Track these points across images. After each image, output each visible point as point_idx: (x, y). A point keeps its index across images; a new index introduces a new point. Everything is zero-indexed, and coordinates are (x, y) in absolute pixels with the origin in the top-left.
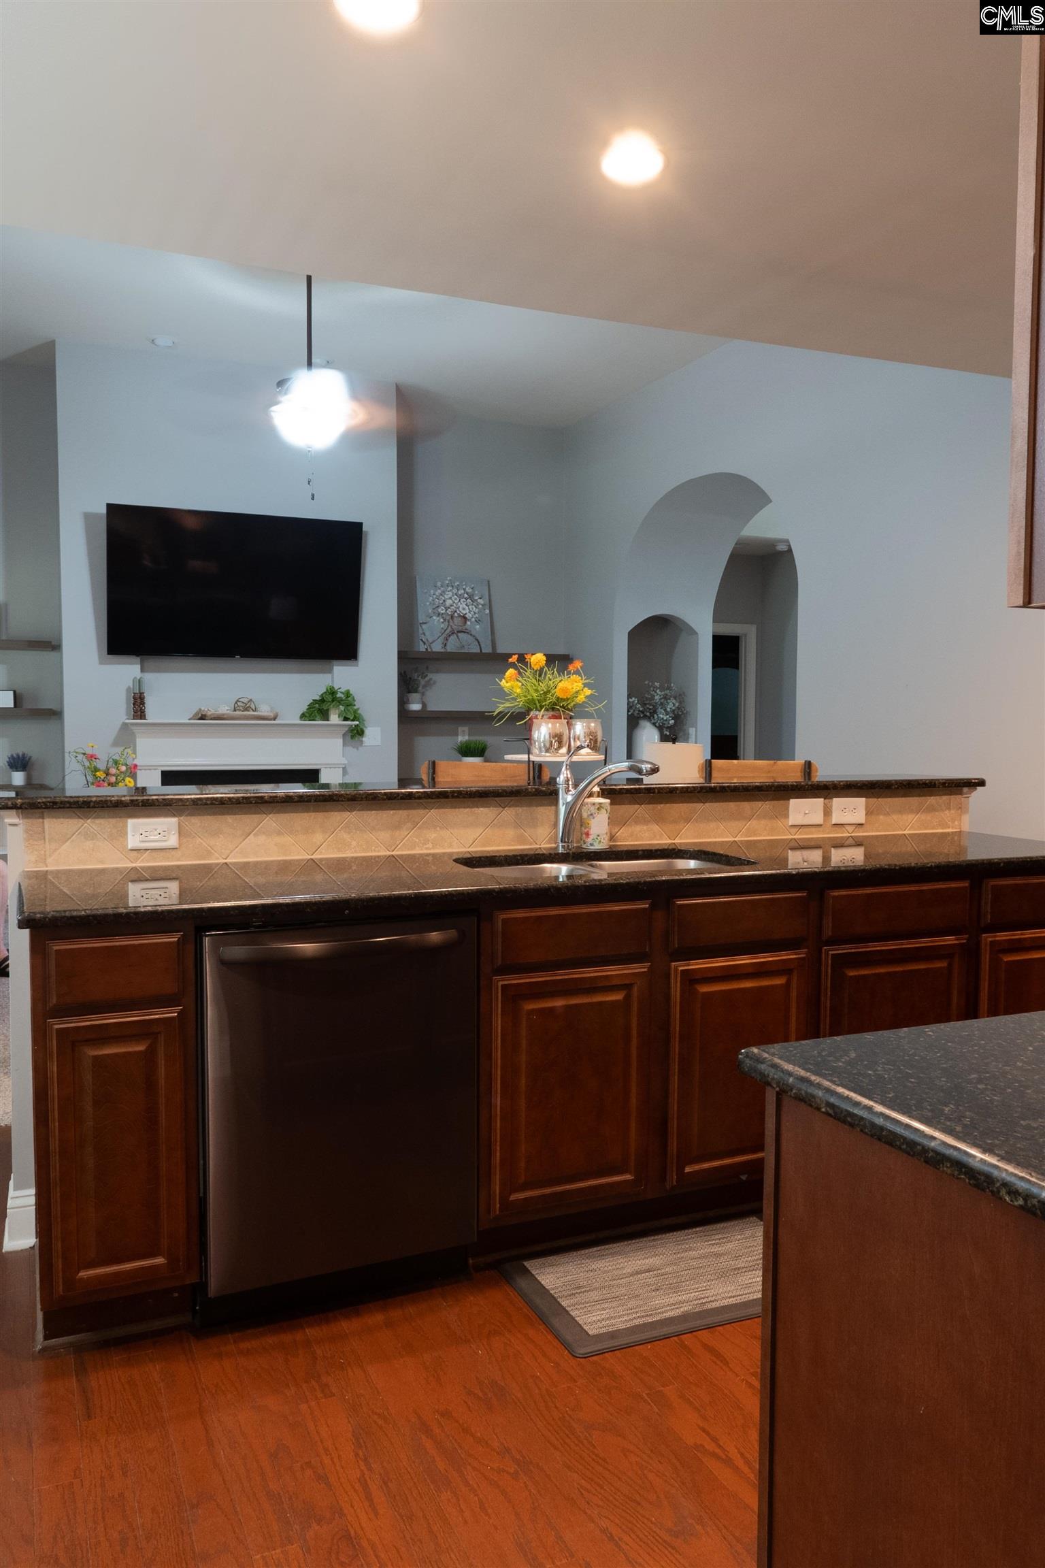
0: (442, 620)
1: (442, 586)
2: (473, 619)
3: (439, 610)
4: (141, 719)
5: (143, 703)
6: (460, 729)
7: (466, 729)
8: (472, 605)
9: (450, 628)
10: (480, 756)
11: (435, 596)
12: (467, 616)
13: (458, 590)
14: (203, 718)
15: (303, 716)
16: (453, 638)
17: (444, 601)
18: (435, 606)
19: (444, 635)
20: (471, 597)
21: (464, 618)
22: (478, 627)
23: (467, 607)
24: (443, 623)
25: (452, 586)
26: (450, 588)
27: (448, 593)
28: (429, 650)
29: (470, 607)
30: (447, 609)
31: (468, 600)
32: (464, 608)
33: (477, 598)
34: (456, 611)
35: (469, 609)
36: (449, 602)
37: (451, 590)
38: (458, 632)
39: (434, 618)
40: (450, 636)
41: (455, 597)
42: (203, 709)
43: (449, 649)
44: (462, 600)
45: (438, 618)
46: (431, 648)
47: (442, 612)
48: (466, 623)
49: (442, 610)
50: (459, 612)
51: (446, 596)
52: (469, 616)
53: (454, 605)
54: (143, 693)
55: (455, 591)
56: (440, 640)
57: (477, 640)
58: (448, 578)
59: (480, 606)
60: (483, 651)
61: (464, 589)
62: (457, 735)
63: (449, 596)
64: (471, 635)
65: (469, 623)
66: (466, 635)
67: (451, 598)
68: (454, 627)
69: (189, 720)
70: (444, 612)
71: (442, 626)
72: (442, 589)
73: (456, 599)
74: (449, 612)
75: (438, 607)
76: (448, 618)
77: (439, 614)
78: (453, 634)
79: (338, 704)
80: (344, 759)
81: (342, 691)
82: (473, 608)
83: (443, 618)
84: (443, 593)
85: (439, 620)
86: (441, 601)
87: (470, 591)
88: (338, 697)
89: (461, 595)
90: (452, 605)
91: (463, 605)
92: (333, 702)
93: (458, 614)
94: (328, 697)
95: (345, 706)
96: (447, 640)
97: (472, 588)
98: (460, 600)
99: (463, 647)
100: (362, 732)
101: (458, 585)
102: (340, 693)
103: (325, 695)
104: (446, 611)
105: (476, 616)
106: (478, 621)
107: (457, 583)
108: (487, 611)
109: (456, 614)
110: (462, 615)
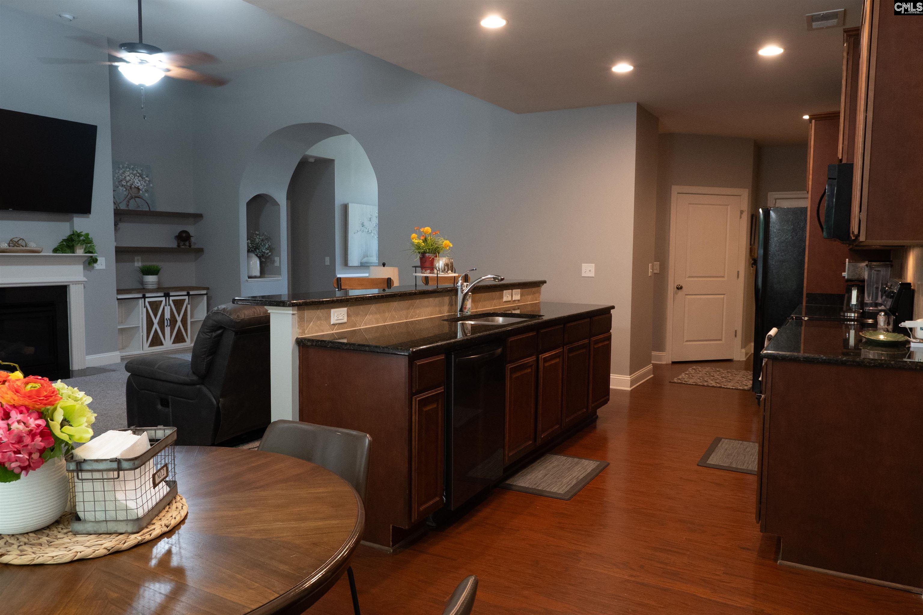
0: (124, 189)
1: (123, 168)
2: (144, 190)
3: (123, 183)
6: (136, 258)
7: (139, 258)
8: (142, 181)
9: (130, 194)
10: (156, 275)
11: (119, 174)
12: (140, 188)
13: (133, 171)
15: (56, 250)
16: (132, 201)
17: (125, 177)
18: (119, 180)
19: (127, 199)
20: (141, 176)
21: (138, 189)
22: (147, 195)
23: (139, 182)
24: (125, 191)
25: (129, 168)
26: (128, 169)
27: (127, 172)
28: (118, 208)
30: (127, 182)
31: (140, 178)
32: (137, 182)
33: (144, 176)
34: (133, 184)
36: (128, 178)
37: (128, 171)
38: (135, 197)
39: (120, 187)
40: (130, 199)
41: (132, 175)
43: (131, 208)
44: (136, 177)
45: (122, 188)
47: (124, 184)
48: (139, 192)
49: (124, 183)
50: (134, 185)
51: (126, 174)
52: (141, 187)
53: (132, 180)
55: (131, 171)
56: (125, 202)
57: (147, 203)
58: (127, 163)
59: (147, 182)
61: (137, 171)
62: (134, 262)
63: (128, 174)
65: (141, 192)
66: (140, 199)
67: (129, 176)
68: (132, 194)
71: (125, 193)
72: (123, 170)
73: (132, 177)
74: (129, 184)
75: (122, 181)
76: (128, 188)
77: (122, 186)
78: (132, 198)
79: (83, 242)
80: (85, 278)
81: (83, 234)
82: (143, 183)
83: (125, 188)
84: (124, 172)
85: (123, 189)
86: (123, 178)
87: (140, 172)
88: (82, 238)
89: (135, 174)
90: (130, 180)
91: (136, 181)
92: (80, 241)
93: (134, 186)
94: (75, 238)
95: (89, 244)
96: (129, 202)
97: (142, 170)
98: (135, 177)
99: (139, 206)
100: (95, 261)
101: (133, 168)
102: (82, 235)
103: (73, 236)
104: (127, 183)
105: (144, 188)
106: (146, 191)
107: (132, 167)
108: (151, 185)
109: (133, 186)
110: (137, 187)
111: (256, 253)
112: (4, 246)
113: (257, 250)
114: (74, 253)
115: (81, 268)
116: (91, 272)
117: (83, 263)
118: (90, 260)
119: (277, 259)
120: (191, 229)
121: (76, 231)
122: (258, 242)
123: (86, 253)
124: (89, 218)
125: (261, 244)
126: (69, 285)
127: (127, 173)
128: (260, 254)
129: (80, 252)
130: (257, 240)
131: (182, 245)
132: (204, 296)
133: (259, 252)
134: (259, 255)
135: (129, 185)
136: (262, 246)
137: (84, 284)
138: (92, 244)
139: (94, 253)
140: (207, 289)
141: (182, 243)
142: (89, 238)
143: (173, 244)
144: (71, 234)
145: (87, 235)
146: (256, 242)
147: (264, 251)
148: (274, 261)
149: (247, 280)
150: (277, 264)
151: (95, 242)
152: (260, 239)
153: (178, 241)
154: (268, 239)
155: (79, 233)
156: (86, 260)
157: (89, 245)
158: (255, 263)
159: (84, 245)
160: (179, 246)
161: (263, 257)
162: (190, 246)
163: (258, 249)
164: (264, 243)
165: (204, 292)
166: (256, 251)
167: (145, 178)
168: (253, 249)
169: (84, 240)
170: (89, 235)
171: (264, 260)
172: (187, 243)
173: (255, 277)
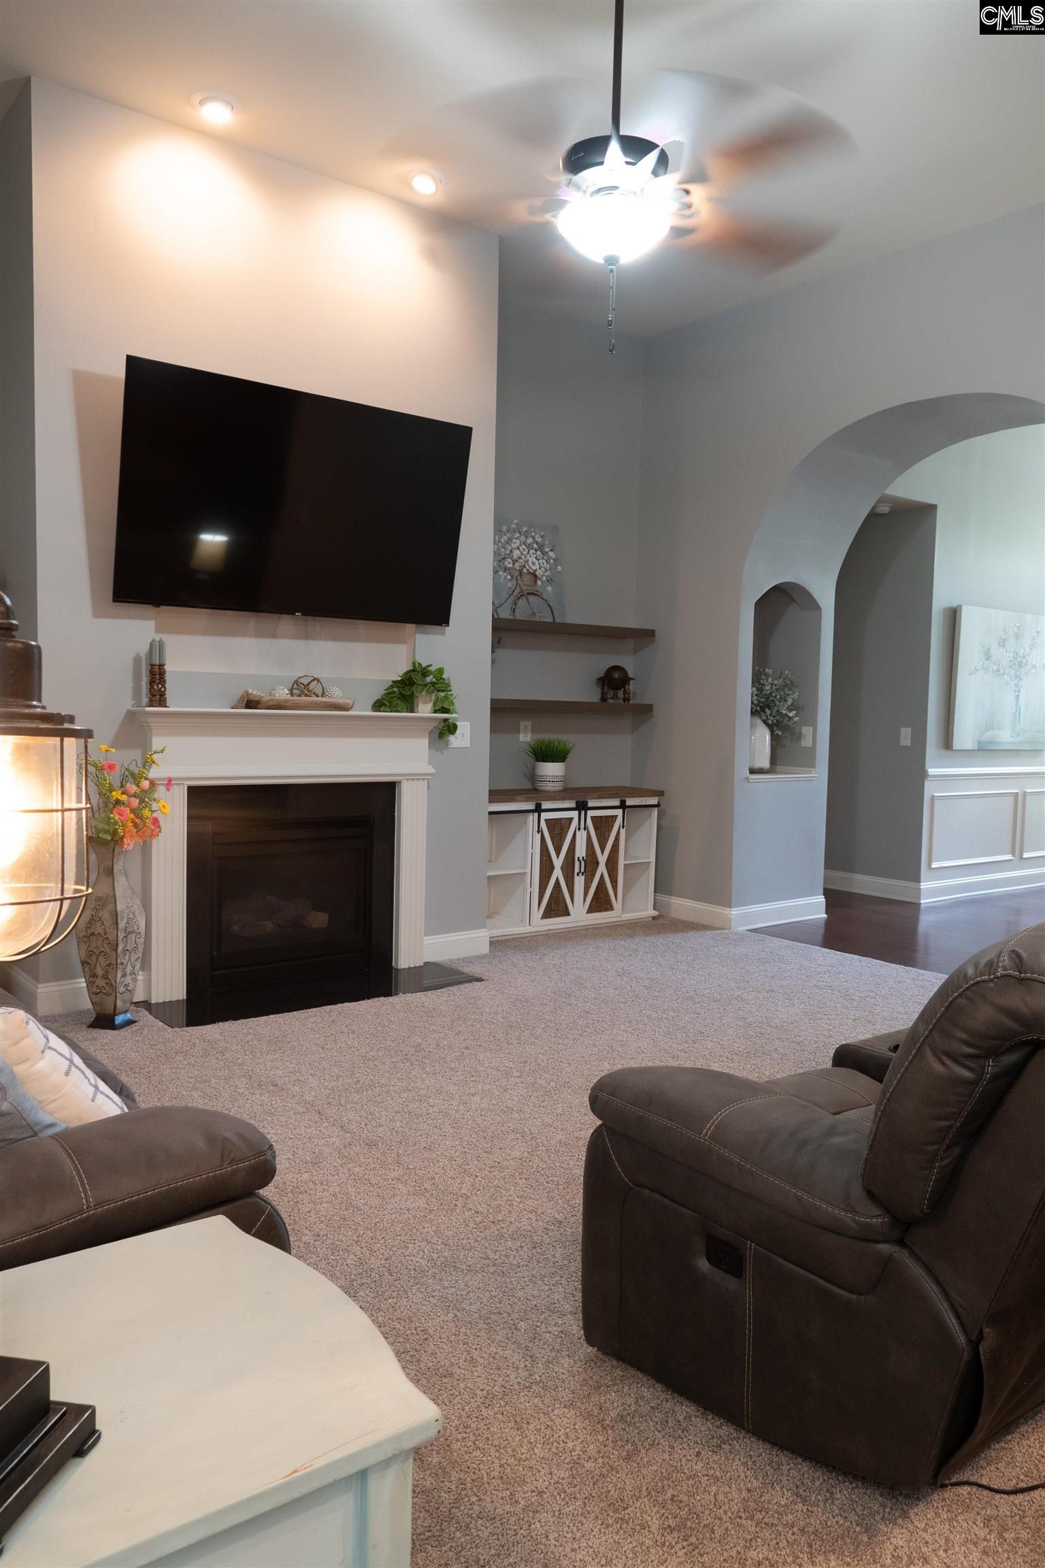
0: (509, 577)
1: (508, 531)
2: (544, 578)
3: (506, 563)
4: (160, 705)
5: (162, 681)
6: (522, 724)
7: (529, 724)
8: (543, 559)
9: (518, 588)
10: (561, 762)
11: (500, 544)
12: (537, 573)
13: (527, 538)
14: (251, 703)
15: (378, 705)
16: (522, 602)
17: (511, 551)
18: (501, 558)
19: (513, 598)
20: (541, 548)
21: (534, 575)
22: (549, 588)
23: (537, 562)
24: (510, 580)
25: (520, 532)
27: (514, 541)
28: (496, 616)
29: (541, 561)
30: (514, 562)
31: (538, 552)
32: (534, 563)
33: (547, 550)
34: (525, 566)
35: (539, 564)
36: (516, 554)
37: (518, 537)
38: (528, 594)
39: (501, 573)
40: (519, 598)
41: (524, 546)
42: (250, 691)
43: (519, 615)
44: (531, 552)
45: (505, 574)
46: (498, 615)
47: (509, 566)
48: (536, 582)
49: (509, 563)
50: (528, 568)
51: (512, 544)
52: (539, 573)
53: (523, 557)
54: (164, 665)
55: (523, 539)
56: (510, 604)
57: (549, 606)
58: (515, 521)
59: (552, 561)
60: (557, 621)
61: (533, 538)
62: (519, 733)
63: (517, 545)
64: (542, 599)
65: (539, 583)
66: (537, 598)
67: (518, 548)
68: (523, 587)
69: (232, 708)
70: (510, 565)
71: (510, 584)
72: (508, 535)
73: (524, 550)
74: (517, 566)
75: (504, 559)
76: (516, 574)
77: (506, 569)
78: (522, 595)
79: (432, 688)
80: (431, 767)
81: (432, 669)
82: (543, 564)
83: (510, 573)
84: (509, 541)
85: (506, 577)
86: (508, 552)
87: (539, 540)
88: (429, 679)
89: (529, 545)
90: (520, 558)
91: (532, 559)
92: (425, 685)
93: (527, 570)
94: (417, 678)
95: (443, 691)
96: (515, 603)
97: (542, 537)
98: (529, 551)
99: (534, 614)
100: (451, 728)
101: (526, 531)
102: (429, 673)
103: (412, 674)
104: (513, 565)
105: (546, 574)
106: (550, 581)
107: (525, 529)
108: (559, 568)
109: (525, 570)
110: (532, 571)
111: (765, 718)
112: (282, 693)
113: (767, 710)
114: (413, 712)
115: (425, 742)
116: (442, 753)
117: (429, 732)
118: (444, 727)
119: (807, 731)
120: (628, 663)
121: (420, 664)
122: (769, 692)
123: (435, 712)
124: (444, 634)
125: (775, 697)
126: (400, 782)
127: (515, 543)
128: (772, 718)
129: (425, 709)
130: (768, 688)
131: (611, 698)
132: (654, 808)
133: (771, 715)
134: (770, 722)
135: (518, 568)
136: (780, 702)
137: (427, 779)
138: (449, 693)
139: (452, 713)
140: (660, 794)
141: (610, 694)
142: (444, 680)
143: (591, 695)
144: (409, 669)
145: (440, 671)
146: (764, 692)
147: (784, 712)
148: (800, 734)
149: (747, 778)
150: (807, 742)
151: (456, 689)
152: (776, 685)
153: (603, 689)
154: (790, 685)
155: (425, 668)
156: (435, 727)
157: (442, 694)
158: (763, 737)
159: (434, 694)
160: (603, 699)
161: (777, 726)
162: (626, 699)
163: (769, 709)
164: (782, 693)
165: (653, 801)
166: (764, 712)
167: (547, 553)
168: (758, 708)
169: (433, 684)
170: (443, 673)
171: (780, 733)
172: (620, 693)
173: (761, 771)
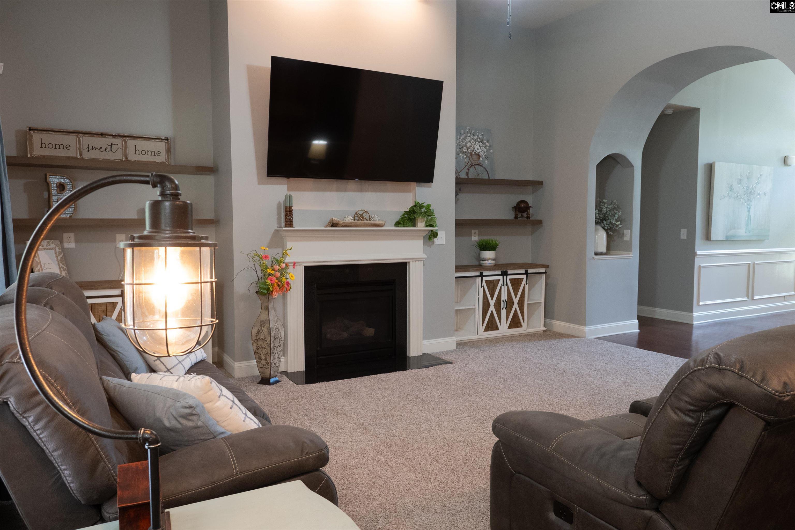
0: (465, 156)
1: (464, 133)
2: (484, 156)
3: (463, 150)
4: (290, 227)
5: (291, 215)
6: (473, 232)
7: (476, 231)
8: (483, 146)
9: (470, 162)
10: (494, 251)
11: (460, 140)
12: (480, 154)
13: (474, 136)
14: (334, 225)
15: (398, 224)
16: (472, 169)
17: (466, 143)
18: (461, 147)
19: (467, 167)
20: (482, 141)
21: (478, 155)
22: (486, 161)
23: (480, 148)
24: (466, 158)
25: (470, 133)
26: (469, 135)
28: (458, 177)
29: (482, 148)
30: (468, 148)
31: (480, 143)
32: (478, 149)
33: (485, 142)
34: (473, 151)
35: (481, 149)
36: (469, 144)
38: (475, 165)
39: (461, 155)
40: (470, 167)
41: (473, 140)
42: (334, 218)
43: (470, 176)
44: (476, 143)
45: (463, 155)
46: (459, 176)
47: (465, 151)
48: (479, 158)
49: (465, 150)
51: (467, 140)
52: (481, 154)
53: (472, 146)
54: (292, 207)
55: (472, 137)
56: (465, 170)
57: (486, 170)
58: (468, 128)
59: (487, 147)
60: (490, 178)
61: (478, 136)
62: (471, 236)
63: (469, 140)
64: (483, 167)
65: (481, 159)
66: (480, 167)
67: (470, 141)
68: (473, 161)
69: (325, 227)
70: (466, 150)
71: (466, 160)
72: (464, 135)
73: (473, 142)
74: (469, 150)
75: (462, 147)
76: (469, 155)
77: (463, 153)
78: (472, 166)
79: (425, 215)
80: (425, 254)
81: (424, 205)
82: (483, 149)
83: (466, 155)
84: (465, 138)
85: (463, 156)
86: (464, 144)
87: (481, 137)
88: (423, 210)
89: (475, 139)
90: (471, 147)
91: (477, 147)
92: (421, 213)
93: (475, 152)
94: (417, 209)
95: (430, 216)
96: (469, 170)
97: (482, 135)
98: (475, 143)
99: (478, 175)
100: (435, 235)
101: (474, 133)
102: (423, 207)
103: (414, 208)
104: (467, 150)
105: (484, 154)
106: (486, 157)
107: (473, 131)
108: (491, 151)
109: (473, 153)
110: (477, 153)
111: (603, 226)
112: (349, 219)
113: (604, 222)
114: (415, 227)
115: (421, 242)
116: (430, 247)
117: (424, 237)
118: (431, 234)
119: (627, 232)
120: (529, 199)
121: (418, 202)
122: (605, 212)
123: (427, 226)
124: (431, 187)
125: (609, 214)
126: (409, 263)
127: (468, 139)
128: (607, 226)
129: (421, 225)
130: (605, 210)
131: (520, 217)
132: (543, 274)
133: (606, 224)
134: (606, 228)
135: (470, 152)
136: (611, 216)
137: (423, 261)
138: (433, 217)
139: (435, 227)
140: (546, 266)
141: (520, 215)
142: (431, 210)
143: (510, 216)
144: (413, 205)
145: (429, 206)
146: (603, 212)
147: (614, 222)
148: (623, 234)
149: (593, 258)
150: (627, 238)
151: (436, 215)
152: (609, 208)
153: (516, 212)
154: (617, 208)
155: (421, 205)
156: (426, 234)
157: (430, 218)
158: (602, 236)
159: (426, 218)
160: (516, 218)
161: (610, 230)
162: (528, 218)
163: (605, 221)
164: (613, 212)
165: (543, 270)
166: (603, 222)
167: (485, 143)
168: (599, 221)
169: (425, 212)
170: (430, 207)
171: (612, 234)
172: (525, 215)
173: (601, 254)
